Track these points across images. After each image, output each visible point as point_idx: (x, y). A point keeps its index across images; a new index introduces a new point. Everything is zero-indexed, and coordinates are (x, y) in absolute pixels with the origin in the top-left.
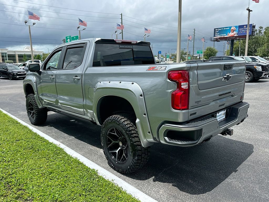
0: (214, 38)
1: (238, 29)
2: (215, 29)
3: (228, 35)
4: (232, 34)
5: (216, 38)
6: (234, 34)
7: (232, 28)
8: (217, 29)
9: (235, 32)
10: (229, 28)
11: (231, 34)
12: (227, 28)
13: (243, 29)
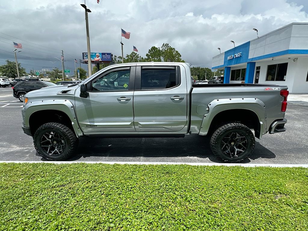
0: (83, 60)
1: (101, 55)
2: (83, 53)
3: (95, 59)
4: (98, 59)
5: (85, 61)
6: (99, 59)
7: (97, 54)
8: (85, 53)
9: (99, 58)
10: (94, 54)
11: (96, 59)
12: (93, 54)
13: (105, 56)
